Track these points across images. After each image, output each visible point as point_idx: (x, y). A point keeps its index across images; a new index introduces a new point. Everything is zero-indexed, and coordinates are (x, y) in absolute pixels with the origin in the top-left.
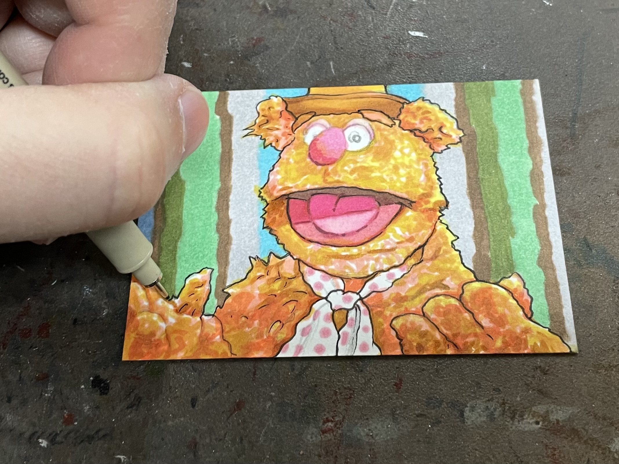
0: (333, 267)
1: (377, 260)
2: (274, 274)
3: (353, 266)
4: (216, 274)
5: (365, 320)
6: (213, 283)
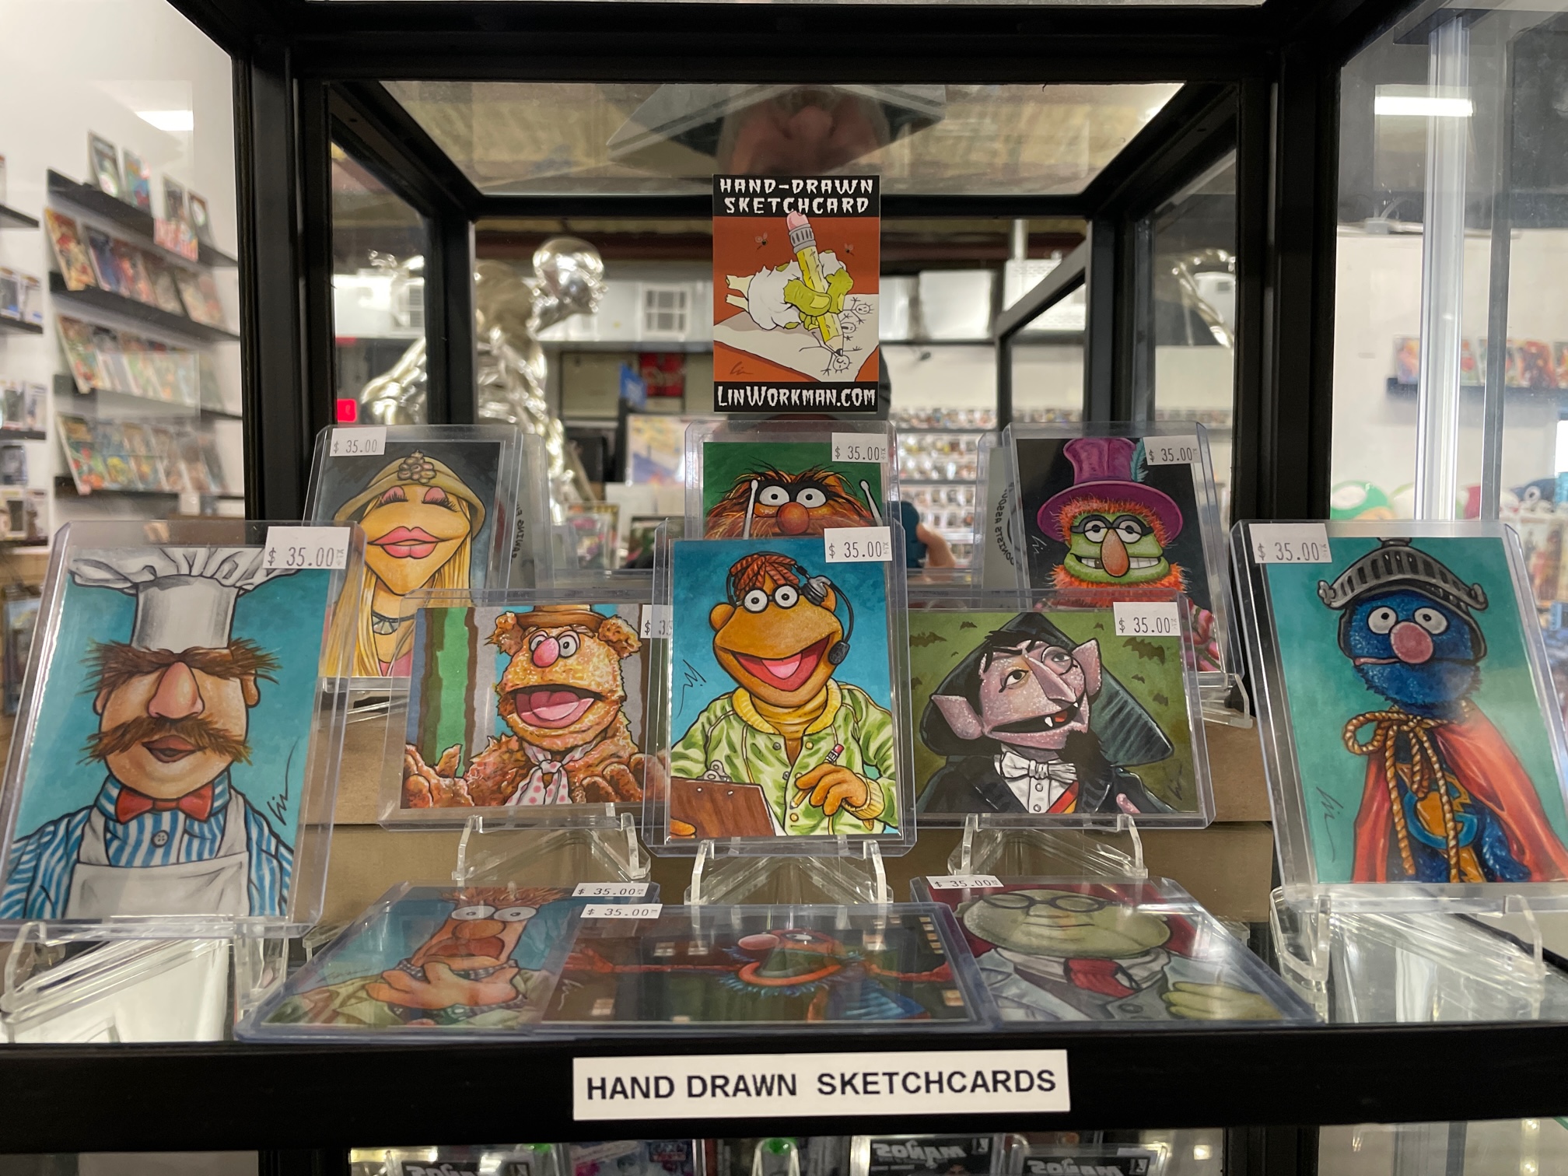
0: (546, 743)
1: (575, 738)
2: (504, 749)
3: (559, 742)
4: (464, 748)
5: (564, 781)
6: (462, 754)
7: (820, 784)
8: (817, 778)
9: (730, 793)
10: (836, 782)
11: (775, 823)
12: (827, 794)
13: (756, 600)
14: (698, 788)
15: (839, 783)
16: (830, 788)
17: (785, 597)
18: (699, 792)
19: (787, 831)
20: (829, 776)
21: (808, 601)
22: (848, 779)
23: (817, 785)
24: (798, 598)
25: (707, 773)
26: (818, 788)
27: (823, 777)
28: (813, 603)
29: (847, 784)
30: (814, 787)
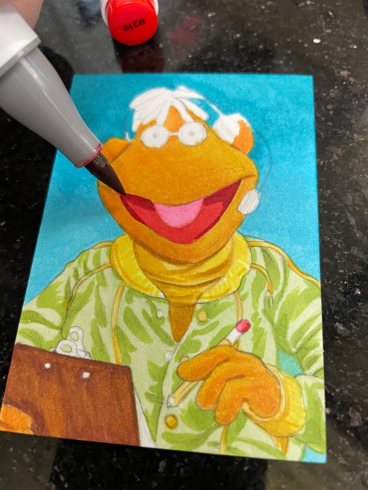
7: (213, 375)
8: (210, 366)
9: (86, 375)
10: (235, 375)
11: (142, 425)
12: (223, 390)
13: (155, 136)
14: (46, 363)
15: (241, 377)
16: (227, 381)
17: (191, 134)
18: (47, 370)
19: (158, 441)
20: (226, 365)
21: (218, 140)
22: (255, 371)
23: (208, 376)
24: (207, 137)
25: (60, 344)
26: (209, 380)
27: (218, 365)
28: (224, 142)
29: (253, 378)
30: (205, 379)
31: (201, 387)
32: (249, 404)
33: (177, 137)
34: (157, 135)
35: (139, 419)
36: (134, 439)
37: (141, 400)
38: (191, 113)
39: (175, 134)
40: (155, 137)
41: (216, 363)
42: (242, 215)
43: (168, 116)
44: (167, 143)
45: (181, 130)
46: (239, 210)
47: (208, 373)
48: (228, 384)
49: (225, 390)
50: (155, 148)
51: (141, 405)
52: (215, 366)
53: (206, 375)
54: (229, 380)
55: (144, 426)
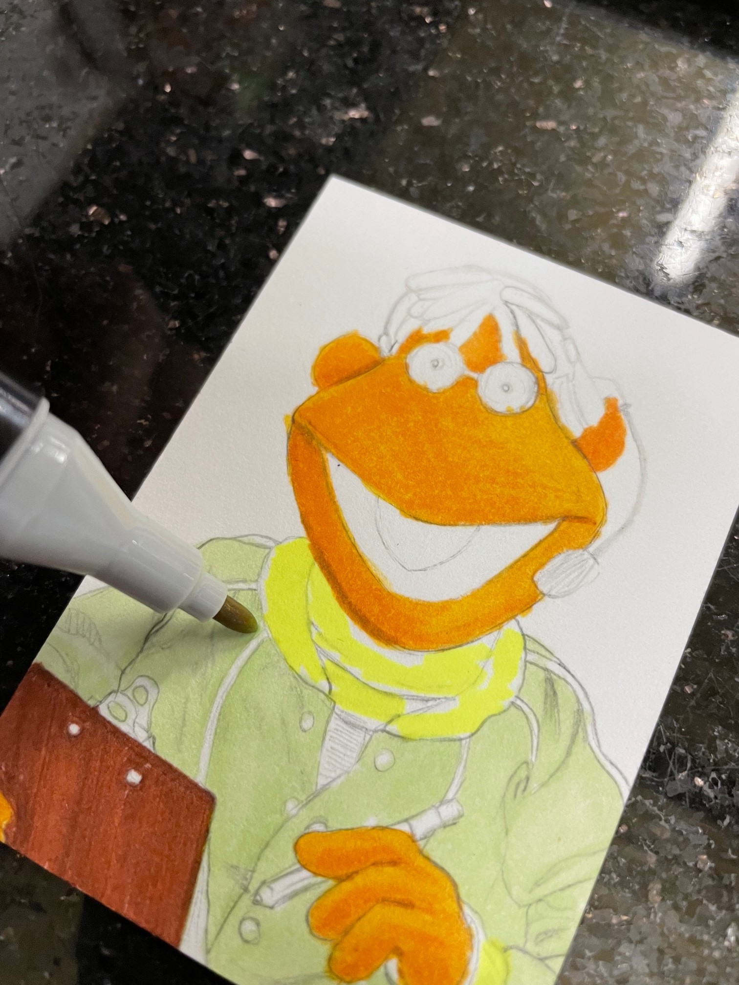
7: (359, 880)
8: (360, 861)
9: (134, 777)
10: (399, 896)
11: (196, 914)
12: (364, 915)
13: (436, 363)
14: (73, 722)
15: (408, 905)
16: (377, 902)
17: (506, 388)
18: (69, 736)
19: (213, 954)
20: (389, 870)
21: (553, 420)
22: (437, 906)
23: (349, 877)
24: (533, 405)
25: (111, 698)
26: (347, 886)
27: (374, 864)
28: (562, 429)
29: (428, 917)
30: (340, 880)
31: (329, 891)
32: (400, 961)
33: (475, 384)
34: (440, 364)
35: (194, 900)
36: (173, 931)
37: (212, 869)
38: (522, 345)
39: (474, 375)
40: (435, 366)
41: (372, 860)
42: (538, 592)
43: (475, 334)
44: (452, 387)
45: (488, 370)
46: (535, 579)
47: (351, 870)
48: (378, 908)
49: (369, 915)
50: (426, 389)
51: (208, 876)
52: (369, 864)
53: (346, 874)
54: (384, 900)
55: (198, 916)
